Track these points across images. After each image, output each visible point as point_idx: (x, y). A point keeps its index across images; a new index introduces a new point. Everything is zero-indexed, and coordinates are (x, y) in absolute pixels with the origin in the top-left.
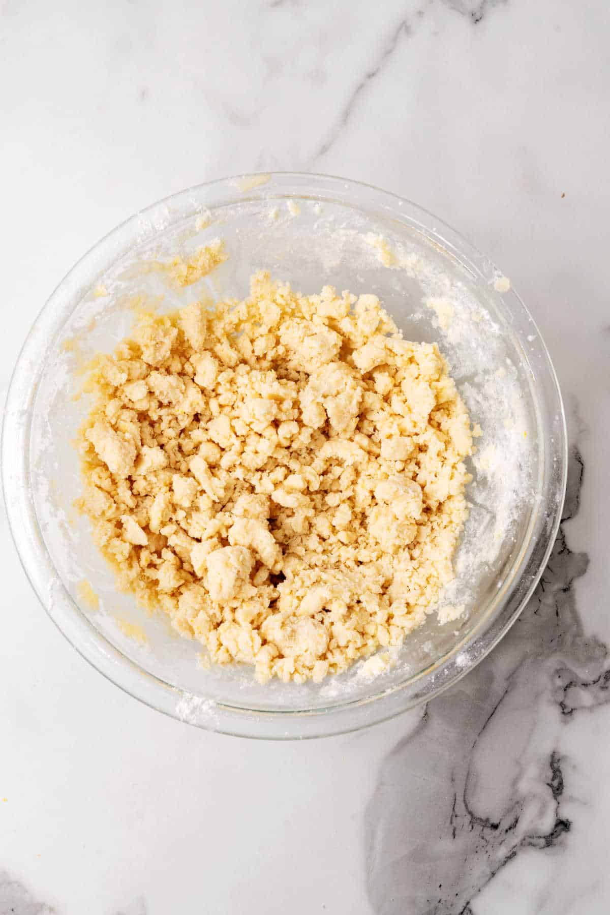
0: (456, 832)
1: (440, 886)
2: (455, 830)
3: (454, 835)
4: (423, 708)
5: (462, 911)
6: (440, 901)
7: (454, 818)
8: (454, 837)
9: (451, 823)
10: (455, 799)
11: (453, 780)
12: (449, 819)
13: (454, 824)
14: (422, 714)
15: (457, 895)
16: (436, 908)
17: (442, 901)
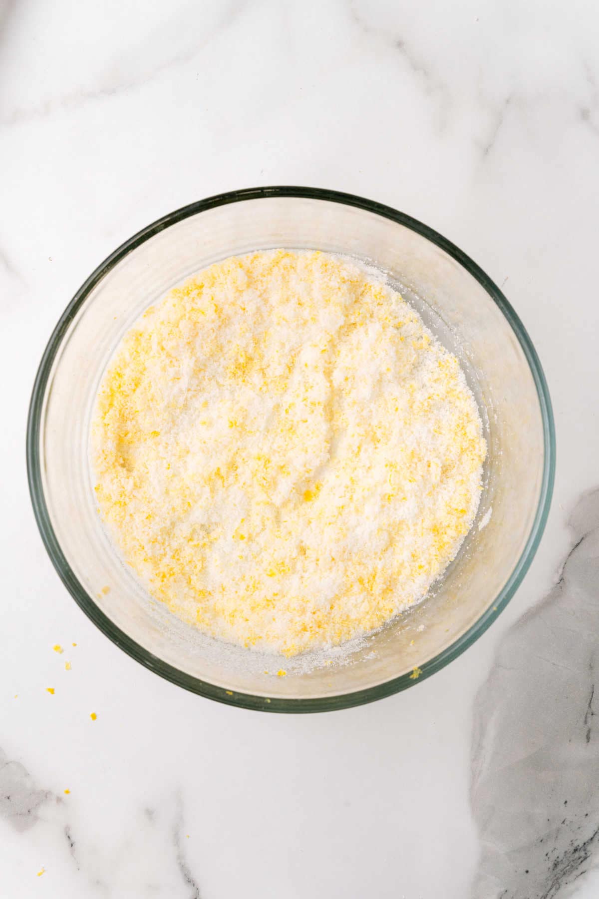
0: (592, 735)
1: (566, 802)
2: (589, 731)
3: (588, 738)
4: (558, 572)
5: (592, 836)
6: (563, 822)
7: (589, 715)
8: (588, 741)
9: (586, 722)
10: (593, 692)
11: (591, 667)
12: (583, 717)
13: (589, 724)
14: (557, 580)
15: (587, 815)
16: (558, 830)
17: (567, 822)
